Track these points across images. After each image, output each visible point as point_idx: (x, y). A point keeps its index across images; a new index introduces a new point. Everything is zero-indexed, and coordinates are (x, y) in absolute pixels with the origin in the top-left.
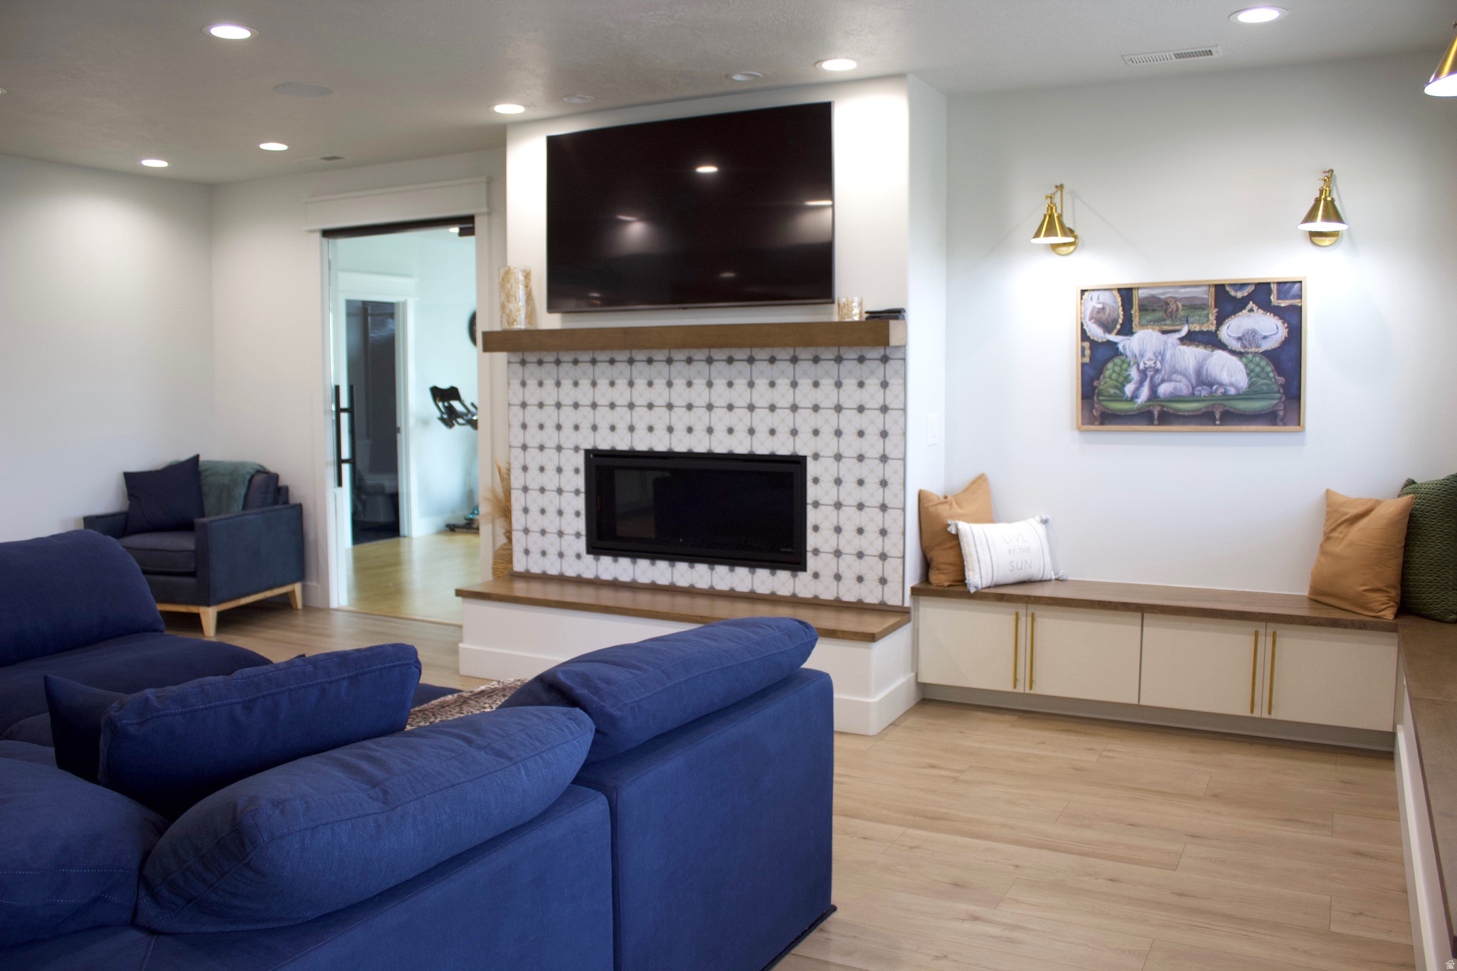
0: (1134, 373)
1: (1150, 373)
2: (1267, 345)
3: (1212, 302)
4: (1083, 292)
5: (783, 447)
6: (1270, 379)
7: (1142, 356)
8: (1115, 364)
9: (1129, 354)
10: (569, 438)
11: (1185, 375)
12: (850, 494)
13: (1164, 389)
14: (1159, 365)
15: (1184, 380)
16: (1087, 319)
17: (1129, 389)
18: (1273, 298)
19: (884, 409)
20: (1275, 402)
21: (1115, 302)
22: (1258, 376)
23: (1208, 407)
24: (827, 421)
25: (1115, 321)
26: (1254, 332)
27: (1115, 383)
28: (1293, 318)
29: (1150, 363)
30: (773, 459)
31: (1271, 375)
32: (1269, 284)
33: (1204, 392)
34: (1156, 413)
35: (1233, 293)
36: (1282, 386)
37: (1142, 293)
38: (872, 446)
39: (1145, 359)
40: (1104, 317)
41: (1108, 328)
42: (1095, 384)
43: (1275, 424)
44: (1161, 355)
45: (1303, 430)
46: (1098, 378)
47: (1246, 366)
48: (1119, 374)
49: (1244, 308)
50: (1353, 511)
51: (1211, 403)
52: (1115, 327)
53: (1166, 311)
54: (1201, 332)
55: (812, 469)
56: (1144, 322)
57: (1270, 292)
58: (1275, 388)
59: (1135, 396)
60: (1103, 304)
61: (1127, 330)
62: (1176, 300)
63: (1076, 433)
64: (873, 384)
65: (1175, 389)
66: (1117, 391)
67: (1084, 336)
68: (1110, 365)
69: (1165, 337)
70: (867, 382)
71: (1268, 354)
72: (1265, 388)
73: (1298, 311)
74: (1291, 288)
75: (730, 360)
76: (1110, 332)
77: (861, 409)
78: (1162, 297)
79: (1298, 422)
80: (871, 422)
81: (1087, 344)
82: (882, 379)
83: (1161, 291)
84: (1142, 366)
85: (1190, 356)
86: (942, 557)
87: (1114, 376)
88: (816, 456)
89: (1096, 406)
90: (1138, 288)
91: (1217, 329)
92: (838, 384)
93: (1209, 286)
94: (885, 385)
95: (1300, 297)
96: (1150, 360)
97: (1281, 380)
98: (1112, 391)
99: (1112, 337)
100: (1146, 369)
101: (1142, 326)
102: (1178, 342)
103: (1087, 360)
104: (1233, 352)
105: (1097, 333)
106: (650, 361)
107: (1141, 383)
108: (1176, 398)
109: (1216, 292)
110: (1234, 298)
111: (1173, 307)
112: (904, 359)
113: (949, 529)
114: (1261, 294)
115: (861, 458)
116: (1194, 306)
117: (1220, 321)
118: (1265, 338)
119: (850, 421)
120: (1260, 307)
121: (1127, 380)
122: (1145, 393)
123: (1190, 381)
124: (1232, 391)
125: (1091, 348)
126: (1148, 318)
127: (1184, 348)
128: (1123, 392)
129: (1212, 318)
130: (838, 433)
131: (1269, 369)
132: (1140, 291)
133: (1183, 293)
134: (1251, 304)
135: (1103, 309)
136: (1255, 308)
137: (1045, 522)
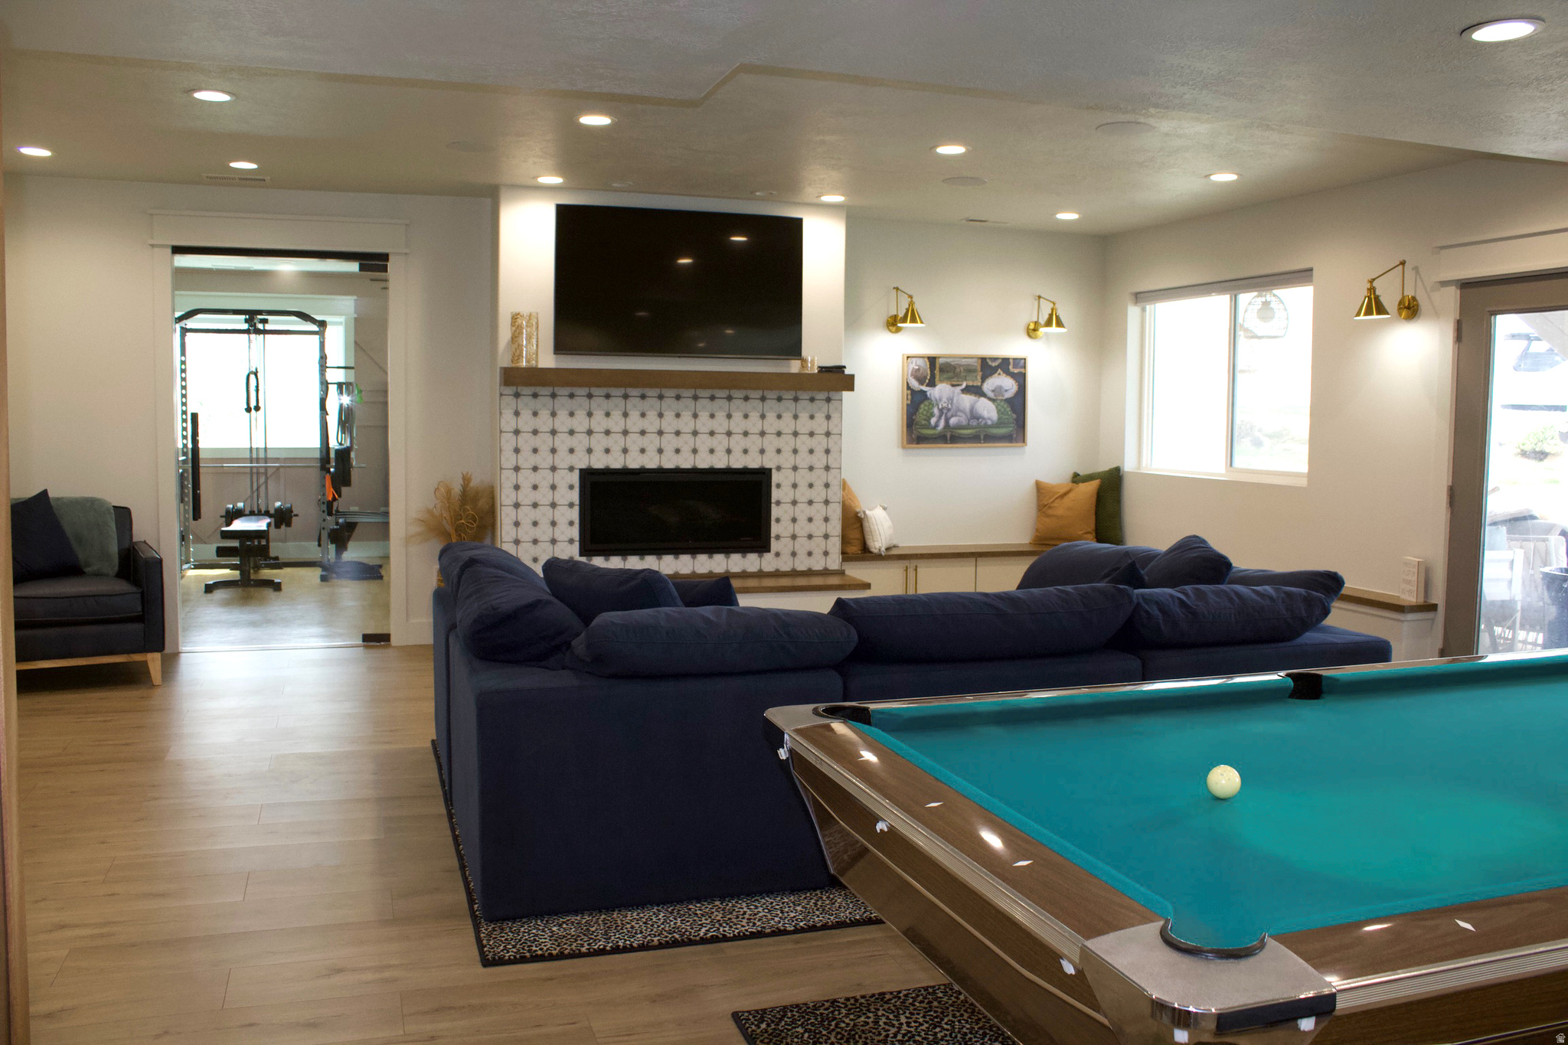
0: (936, 411)
1: (945, 411)
2: (1008, 395)
3: (979, 368)
4: (908, 357)
5: (753, 462)
6: (1009, 415)
7: (940, 400)
8: (925, 405)
9: (933, 399)
10: (563, 460)
11: (965, 414)
12: (803, 494)
13: (953, 421)
14: (950, 406)
15: (964, 416)
16: (909, 375)
17: (933, 421)
18: (1011, 367)
19: (828, 434)
20: (1011, 429)
21: (926, 365)
22: (1002, 413)
23: (976, 432)
24: (786, 443)
25: (925, 378)
26: (1000, 387)
27: (924, 417)
28: (1021, 379)
29: (945, 405)
30: (745, 471)
31: (1010, 413)
32: (1008, 359)
33: (974, 423)
34: (949, 436)
35: (990, 363)
36: (1015, 419)
37: (941, 361)
38: (819, 460)
39: (942, 402)
40: (919, 374)
41: (921, 381)
42: (914, 417)
43: (1011, 442)
44: (951, 400)
45: (1026, 445)
46: (915, 414)
47: (997, 407)
48: (927, 412)
49: (995, 373)
50: (1063, 491)
51: (978, 430)
52: (925, 382)
53: (954, 372)
54: (973, 386)
55: (776, 477)
56: (942, 379)
57: (1009, 364)
58: (1011, 420)
59: (937, 425)
60: (919, 366)
61: (932, 384)
62: (960, 366)
63: (901, 450)
64: (820, 417)
65: (959, 421)
66: (926, 422)
67: (909, 388)
68: (922, 406)
69: (953, 388)
70: (816, 415)
71: (1008, 401)
72: (1006, 420)
73: (1024, 376)
74: (1021, 363)
75: (712, 398)
76: (922, 385)
77: (812, 434)
78: (953, 364)
79: (1024, 441)
80: (819, 442)
81: (909, 392)
82: (826, 413)
83: (951, 360)
84: (940, 407)
85: (967, 400)
86: (854, 534)
87: (925, 413)
88: (779, 468)
89: (914, 432)
90: (939, 357)
91: (982, 385)
92: (796, 417)
93: (978, 358)
94: (828, 417)
95: (1025, 367)
96: (945, 403)
97: (1014, 416)
98: (924, 422)
99: (924, 388)
100: (943, 408)
101: (941, 381)
102: (960, 392)
103: (909, 402)
104: (990, 399)
105: (915, 384)
106: (643, 397)
107: (940, 418)
108: (959, 427)
109: (982, 362)
110: (990, 366)
111: (958, 370)
112: (841, 400)
113: (859, 515)
114: (1005, 365)
115: (811, 468)
116: (970, 370)
117: (983, 380)
118: (1006, 391)
119: (804, 442)
120: (1004, 372)
121: (932, 415)
122: (942, 424)
123: (966, 415)
124: (989, 423)
125: (911, 394)
126: (945, 376)
127: (964, 396)
128: (930, 423)
129: (979, 378)
130: (795, 451)
131: (1009, 409)
132: (940, 359)
133: (964, 362)
134: (999, 371)
135: (919, 369)
136: (1002, 373)
137: (885, 509)
